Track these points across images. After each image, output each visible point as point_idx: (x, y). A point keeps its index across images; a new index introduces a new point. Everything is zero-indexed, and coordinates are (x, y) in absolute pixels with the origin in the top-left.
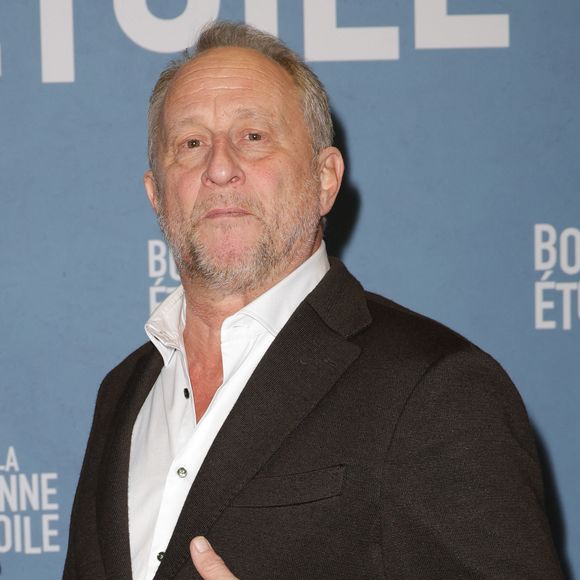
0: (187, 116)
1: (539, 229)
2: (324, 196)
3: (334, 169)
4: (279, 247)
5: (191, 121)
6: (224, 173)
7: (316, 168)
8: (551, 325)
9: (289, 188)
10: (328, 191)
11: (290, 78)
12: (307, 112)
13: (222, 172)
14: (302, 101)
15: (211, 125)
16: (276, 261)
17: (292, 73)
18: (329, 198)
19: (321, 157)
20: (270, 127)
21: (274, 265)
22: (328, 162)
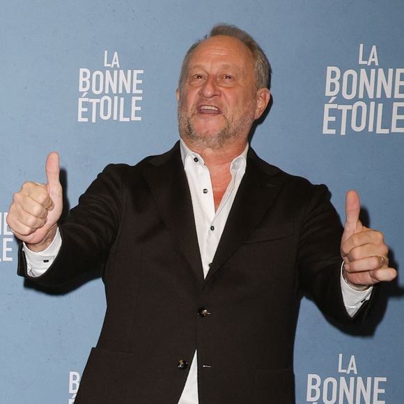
0: (198, 64)
1: (330, 69)
2: (257, 111)
3: (265, 99)
4: (231, 131)
5: (198, 67)
6: (209, 93)
7: (255, 97)
8: (333, 132)
9: (241, 103)
10: (260, 109)
11: (251, 53)
12: (255, 70)
13: (209, 92)
14: (254, 65)
15: (208, 70)
16: (228, 137)
17: (252, 51)
18: (260, 112)
19: (259, 93)
20: (236, 75)
21: (227, 138)
22: (262, 95)
